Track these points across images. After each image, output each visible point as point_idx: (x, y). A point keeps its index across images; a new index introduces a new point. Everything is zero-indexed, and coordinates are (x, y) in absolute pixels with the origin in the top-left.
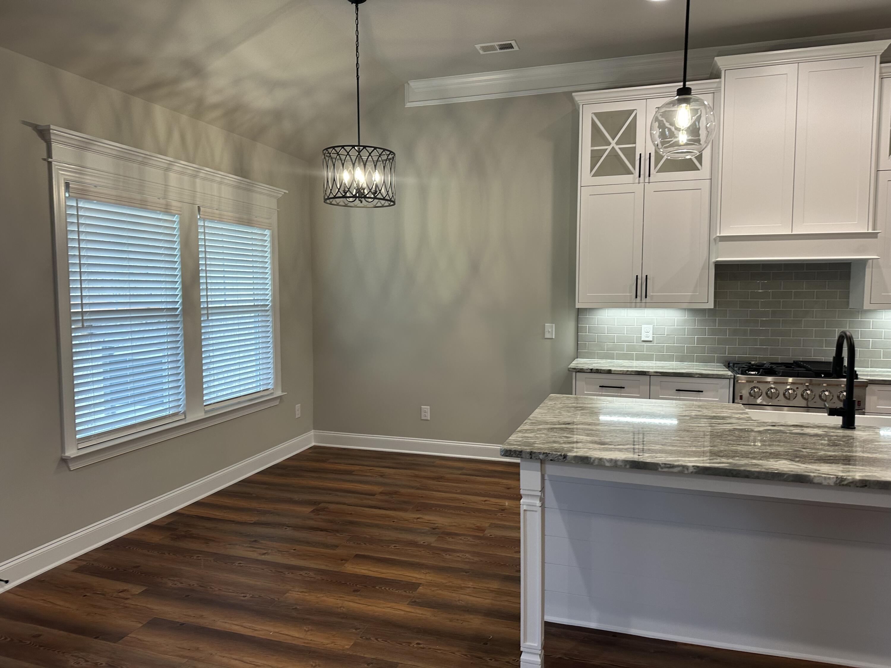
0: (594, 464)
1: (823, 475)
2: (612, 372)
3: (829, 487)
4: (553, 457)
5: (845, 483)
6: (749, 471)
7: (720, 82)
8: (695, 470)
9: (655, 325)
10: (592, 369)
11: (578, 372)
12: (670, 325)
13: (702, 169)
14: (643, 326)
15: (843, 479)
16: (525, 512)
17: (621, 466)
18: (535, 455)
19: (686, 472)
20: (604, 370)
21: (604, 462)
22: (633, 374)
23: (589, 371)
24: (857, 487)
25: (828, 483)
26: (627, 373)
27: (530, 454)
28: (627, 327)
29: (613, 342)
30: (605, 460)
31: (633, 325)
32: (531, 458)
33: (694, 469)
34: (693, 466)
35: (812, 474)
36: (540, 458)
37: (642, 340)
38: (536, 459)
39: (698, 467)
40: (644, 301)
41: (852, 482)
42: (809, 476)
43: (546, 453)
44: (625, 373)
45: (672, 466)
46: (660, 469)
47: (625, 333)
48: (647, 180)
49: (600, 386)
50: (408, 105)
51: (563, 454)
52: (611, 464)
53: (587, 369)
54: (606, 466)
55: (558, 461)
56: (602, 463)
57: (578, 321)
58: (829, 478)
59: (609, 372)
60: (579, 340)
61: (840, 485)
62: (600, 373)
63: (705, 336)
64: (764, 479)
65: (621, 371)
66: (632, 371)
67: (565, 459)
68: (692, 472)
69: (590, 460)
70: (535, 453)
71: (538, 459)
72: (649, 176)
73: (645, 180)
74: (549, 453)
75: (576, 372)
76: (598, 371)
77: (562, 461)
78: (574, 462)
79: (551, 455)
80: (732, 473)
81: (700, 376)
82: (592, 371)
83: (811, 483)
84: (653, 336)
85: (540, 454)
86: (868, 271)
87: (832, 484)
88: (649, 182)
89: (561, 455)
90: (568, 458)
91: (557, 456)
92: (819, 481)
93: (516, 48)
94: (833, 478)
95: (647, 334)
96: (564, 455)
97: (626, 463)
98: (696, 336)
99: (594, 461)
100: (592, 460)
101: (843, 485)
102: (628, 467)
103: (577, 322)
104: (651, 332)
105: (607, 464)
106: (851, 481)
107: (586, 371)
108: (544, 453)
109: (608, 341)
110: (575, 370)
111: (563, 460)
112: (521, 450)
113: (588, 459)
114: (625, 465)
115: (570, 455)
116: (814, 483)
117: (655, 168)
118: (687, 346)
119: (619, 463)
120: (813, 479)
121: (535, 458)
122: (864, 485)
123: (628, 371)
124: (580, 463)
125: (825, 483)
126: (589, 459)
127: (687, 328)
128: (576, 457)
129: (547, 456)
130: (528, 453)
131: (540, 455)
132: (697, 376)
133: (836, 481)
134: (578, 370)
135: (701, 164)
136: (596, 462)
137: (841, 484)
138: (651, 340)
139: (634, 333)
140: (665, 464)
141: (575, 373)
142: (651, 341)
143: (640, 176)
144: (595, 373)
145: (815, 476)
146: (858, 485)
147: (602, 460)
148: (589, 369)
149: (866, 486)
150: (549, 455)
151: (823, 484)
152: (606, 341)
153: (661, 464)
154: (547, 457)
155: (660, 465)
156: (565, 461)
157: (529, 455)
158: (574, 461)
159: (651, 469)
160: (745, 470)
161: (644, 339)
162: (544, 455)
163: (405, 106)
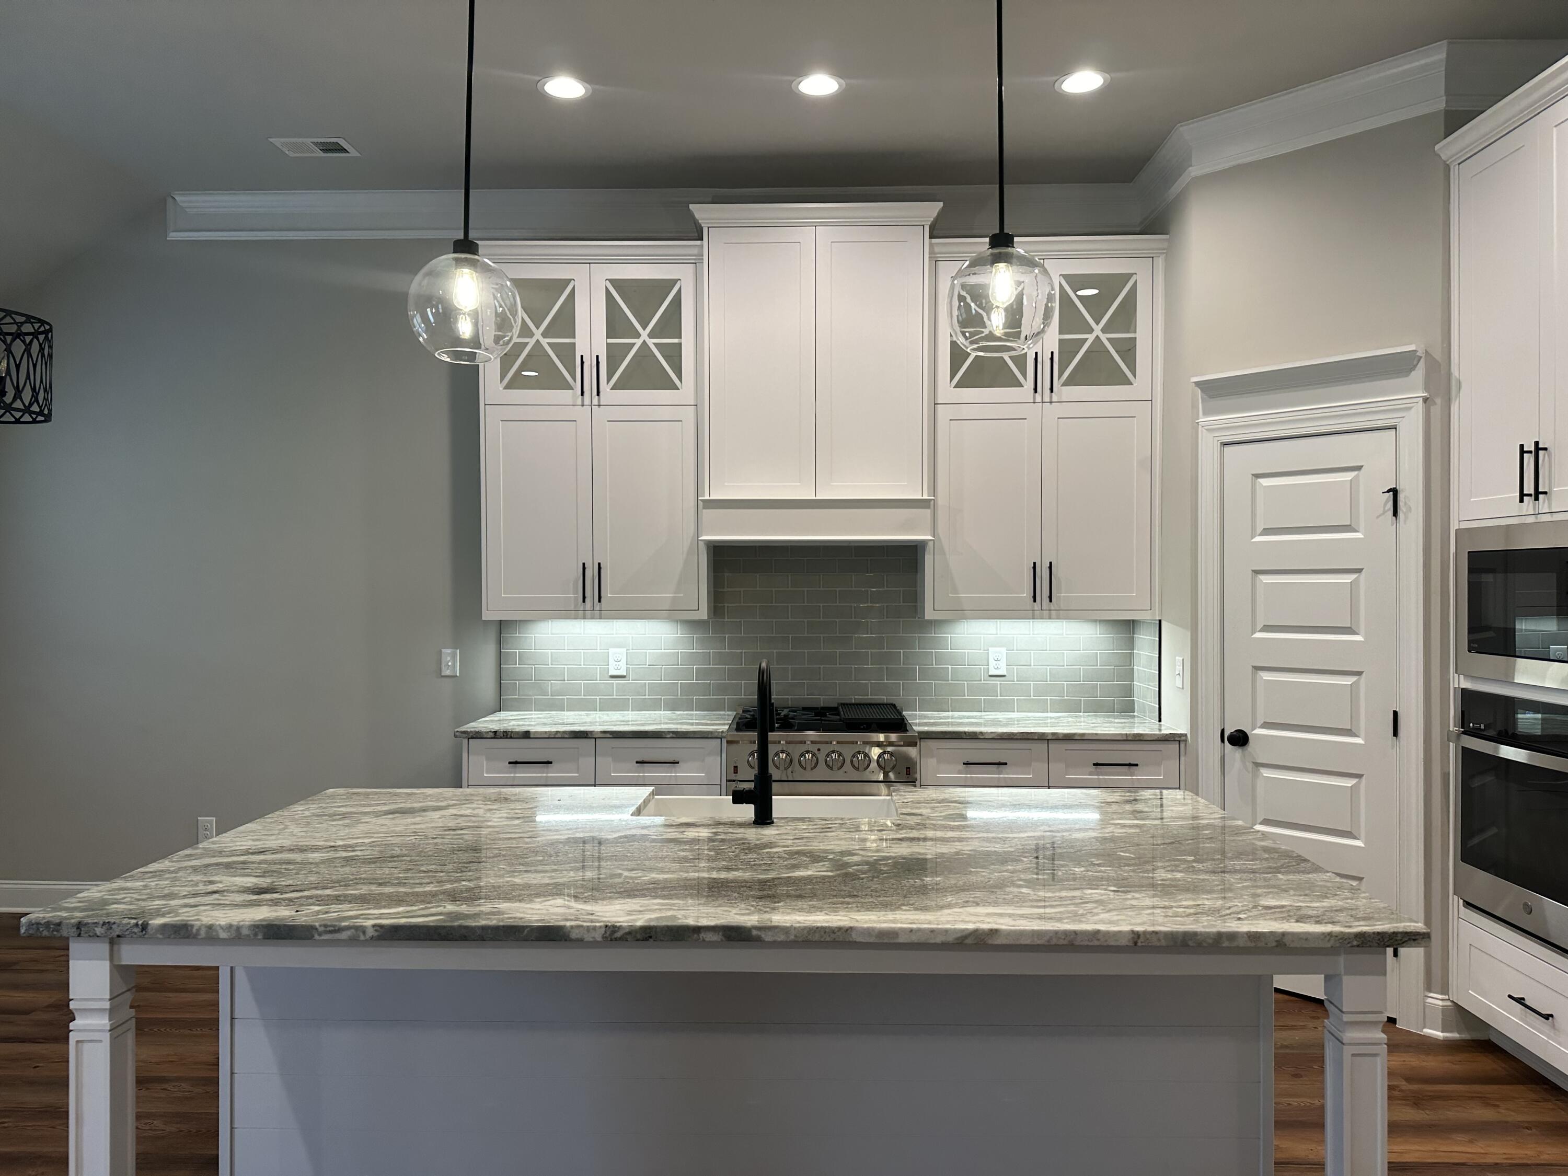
0: (199, 937)
1: (585, 924)
2: (532, 736)
3: (594, 944)
4: (121, 930)
5: (618, 935)
6: (466, 927)
7: (702, 246)
8: (376, 934)
9: (631, 648)
10: (496, 732)
11: (472, 738)
12: (653, 648)
13: (682, 388)
14: (612, 651)
15: (616, 929)
16: (80, 1044)
17: (248, 936)
18: (86, 929)
19: (362, 938)
20: (517, 733)
21: (217, 931)
22: (566, 736)
23: (492, 735)
24: (638, 940)
25: (593, 938)
26: (557, 736)
27: (78, 928)
28: (584, 652)
29: (562, 679)
30: (218, 928)
31: (594, 648)
32: (79, 935)
33: (376, 930)
34: (374, 926)
35: (568, 924)
36: (96, 934)
37: (610, 674)
38: (90, 936)
39: (381, 926)
40: (597, 607)
41: (629, 933)
42: (565, 926)
43: (108, 922)
44: (553, 736)
45: (337, 928)
46: (317, 937)
47: (582, 664)
48: (595, 401)
49: (510, 763)
50: (173, 236)
51: (140, 922)
52: (229, 934)
53: (487, 732)
54: (222, 939)
55: (132, 937)
56: (214, 934)
57: (500, 642)
58: (595, 928)
59: (526, 735)
60: (503, 677)
61: (611, 940)
62: (511, 738)
63: (710, 665)
64: (492, 939)
65: (546, 732)
66: (565, 732)
67: (144, 932)
68: (372, 938)
69: (192, 930)
70: (87, 924)
71: (93, 936)
72: (598, 394)
73: (593, 401)
74: (114, 923)
75: (469, 739)
76: (507, 735)
77: (140, 937)
78: (161, 936)
79: (118, 926)
80: (440, 934)
81: (674, 736)
82: (496, 735)
83: (566, 940)
84: (627, 668)
85: (96, 927)
86: (928, 559)
87: (599, 939)
88: (599, 405)
89: (137, 925)
90: (149, 928)
91: (129, 926)
92: (579, 936)
93: (353, 153)
94: (600, 927)
95: (617, 663)
96: (142, 924)
97: (257, 930)
98: (695, 667)
99: (198, 930)
100: (194, 930)
101: (616, 939)
102: (260, 937)
103: (499, 645)
104: (624, 661)
105: (223, 935)
106: (627, 930)
107: (485, 736)
108: (104, 924)
109: (554, 679)
110: (465, 735)
111: (141, 934)
112: (58, 921)
113: (187, 928)
114: (256, 935)
115: (153, 924)
116: (571, 940)
117: (608, 381)
118: (681, 683)
119: (245, 932)
120: (570, 932)
121: (87, 935)
122: (648, 935)
123: (557, 732)
124: (172, 936)
125: (588, 938)
126: (189, 928)
127: (681, 652)
128: (164, 926)
129: (111, 928)
130: (73, 926)
131: (96, 929)
132: (668, 736)
133: (605, 932)
134: (471, 735)
135: (680, 379)
136: (203, 933)
137: (613, 937)
138: (625, 674)
139: (597, 664)
140: (326, 926)
141: (467, 740)
142: (624, 677)
143: (582, 393)
144: (501, 738)
145: (572, 927)
146: (639, 936)
147: (213, 928)
148: (490, 731)
149: (651, 937)
150: (113, 926)
151: (585, 940)
152: (550, 679)
153: (318, 927)
154: (110, 931)
155: (316, 929)
156: (146, 936)
157: (74, 930)
158: (161, 934)
159: (301, 939)
160: (460, 927)
161: (613, 672)
162: (104, 927)
163: (166, 237)
